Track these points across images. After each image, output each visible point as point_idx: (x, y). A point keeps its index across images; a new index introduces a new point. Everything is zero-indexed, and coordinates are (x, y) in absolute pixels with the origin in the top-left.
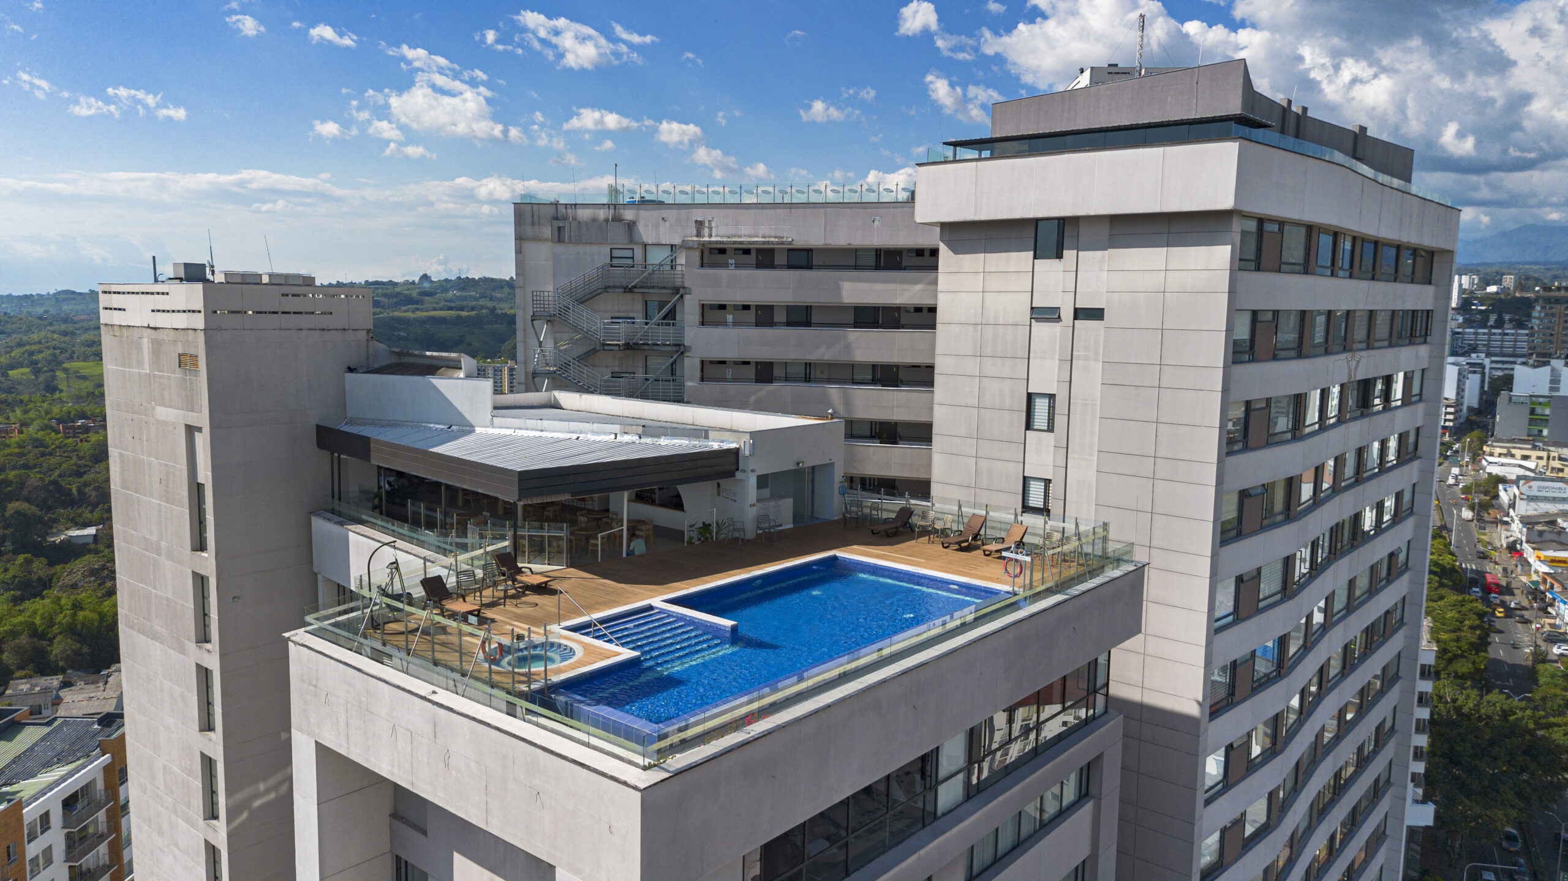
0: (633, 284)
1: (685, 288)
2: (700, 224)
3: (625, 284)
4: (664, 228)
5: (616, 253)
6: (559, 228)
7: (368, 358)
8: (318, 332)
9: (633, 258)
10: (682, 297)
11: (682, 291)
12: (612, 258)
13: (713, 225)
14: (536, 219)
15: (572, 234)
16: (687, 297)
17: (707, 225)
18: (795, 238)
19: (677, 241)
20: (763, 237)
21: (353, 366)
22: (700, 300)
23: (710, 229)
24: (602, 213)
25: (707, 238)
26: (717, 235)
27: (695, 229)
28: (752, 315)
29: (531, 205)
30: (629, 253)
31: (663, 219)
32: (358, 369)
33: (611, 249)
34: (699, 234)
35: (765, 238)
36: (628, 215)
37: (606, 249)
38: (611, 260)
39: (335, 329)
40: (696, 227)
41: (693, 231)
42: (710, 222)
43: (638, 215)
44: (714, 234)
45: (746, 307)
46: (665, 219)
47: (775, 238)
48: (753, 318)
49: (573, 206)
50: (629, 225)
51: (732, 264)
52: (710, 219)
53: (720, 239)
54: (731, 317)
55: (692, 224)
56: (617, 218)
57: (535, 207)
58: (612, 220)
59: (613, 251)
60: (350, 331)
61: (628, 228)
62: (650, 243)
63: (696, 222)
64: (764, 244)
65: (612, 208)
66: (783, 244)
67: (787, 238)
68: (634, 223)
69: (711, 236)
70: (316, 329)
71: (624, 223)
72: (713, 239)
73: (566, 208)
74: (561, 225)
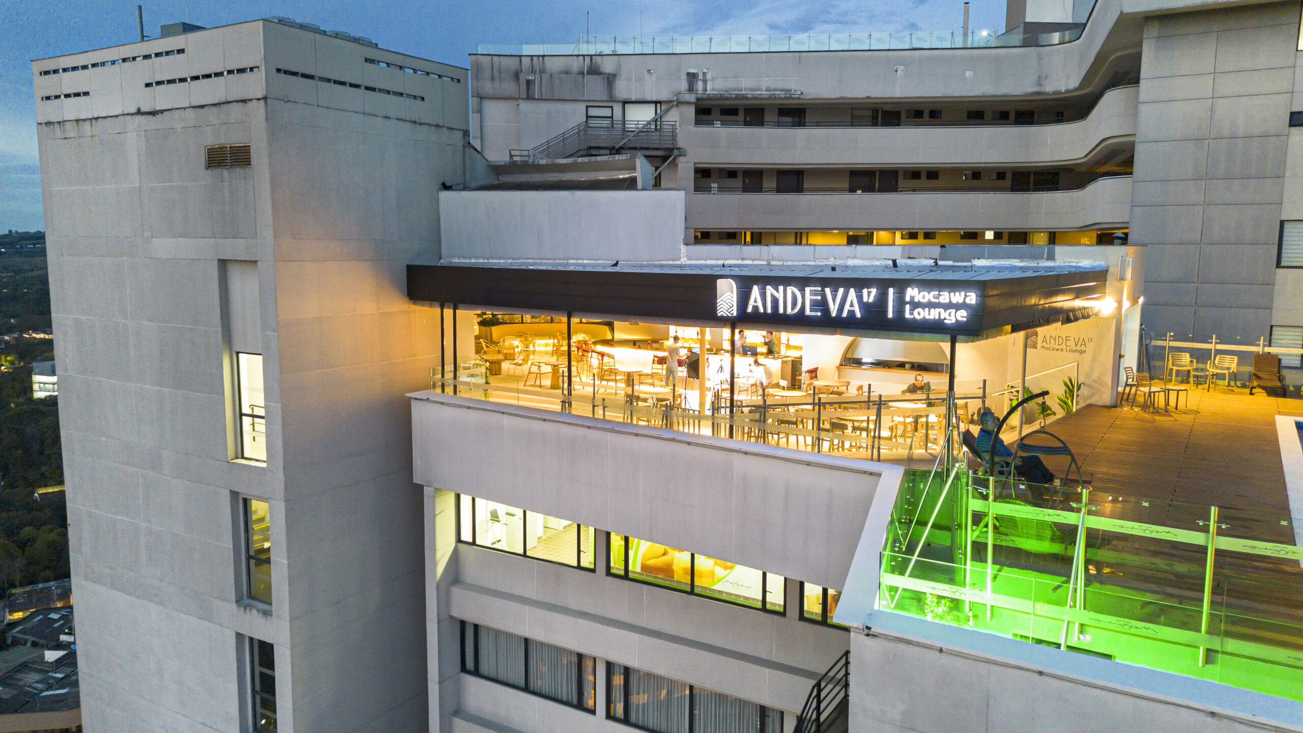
0: (621, 144)
1: (678, 149)
2: (692, 77)
3: (609, 145)
4: (650, 81)
5: (593, 112)
6: (529, 83)
7: (464, 173)
8: (408, 124)
9: (612, 117)
10: (675, 160)
11: (675, 153)
12: (587, 117)
13: (709, 77)
14: (496, 74)
15: (544, 89)
16: (681, 160)
17: (701, 77)
18: (805, 91)
19: (664, 96)
20: (766, 90)
21: (448, 184)
22: (695, 163)
23: (705, 81)
24: (575, 65)
25: (701, 92)
26: (713, 90)
27: (686, 82)
28: (738, 182)
29: (490, 57)
30: (607, 112)
31: (649, 71)
32: (453, 188)
33: (587, 107)
34: (691, 89)
35: (770, 91)
36: (608, 66)
37: (581, 107)
38: (587, 119)
39: (428, 124)
40: (688, 80)
41: (684, 85)
42: (704, 74)
43: (619, 66)
44: (709, 88)
45: (732, 174)
46: (652, 71)
47: (782, 90)
48: (740, 185)
49: (541, 58)
50: (608, 78)
51: (718, 124)
52: (705, 71)
53: (716, 93)
54: (716, 185)
55: (684, 77)
56: (594, 71)
57: (495, 58)
58: (588, 73)
59: (590, 109)
60: (445, 128)
61: (606, 81)
62: (633, 99)
63: (688, 74)
64: (769, 98)
65: (588, 59)
66: (791, 98)
67: (795, 91)
68: (614, 76)
69: (706, 90)
70: (406, 121)
71: (602, 76)
72: (708, 92)
73: (532, 60)
74: (530, 78)
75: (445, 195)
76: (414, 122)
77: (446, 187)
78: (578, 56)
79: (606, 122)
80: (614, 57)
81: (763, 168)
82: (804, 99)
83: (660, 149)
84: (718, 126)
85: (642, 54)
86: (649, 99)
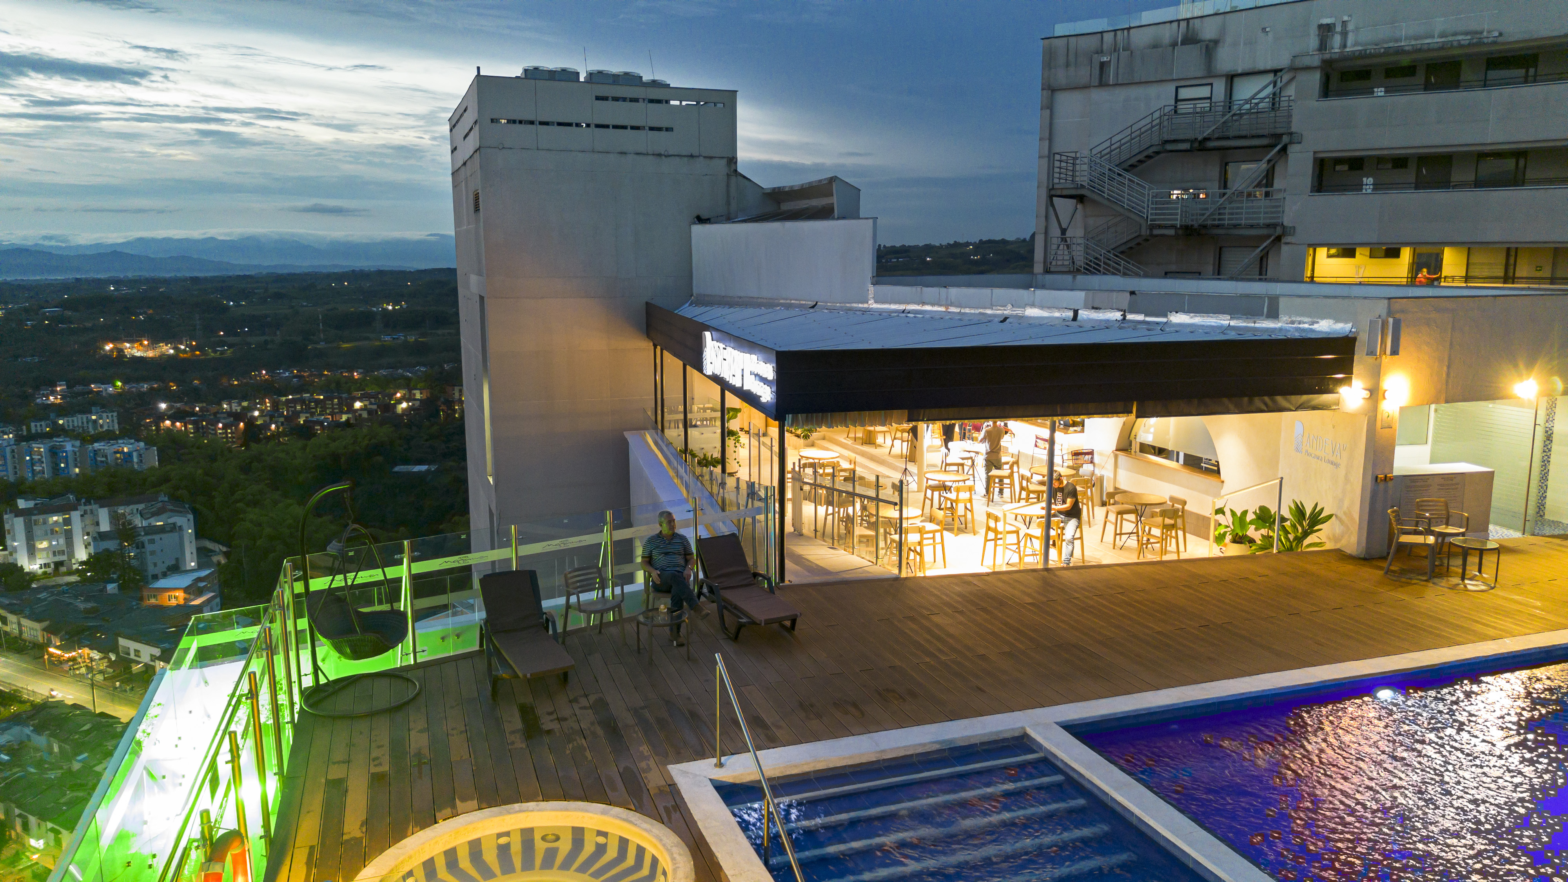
0: (1209, 134)
1: (1291, 134)
2: (1325, 30)
3: (1191, 136)
4: (1265, 42)
5: (1184, 93)
6: (1103, 65)
7: (728, 203)
8: (651, 157)
9: (1210, 98)
10: (1284, 149)
11: (1285, 139)
12: (1177, 100)
13: (1351, 27)
14: (1072, 58)
15: (1121, 71)
16: (1293, 149)
17: (1338, 29)
19: (1283, 61)
20: (1441, 36)
21: (704, 216)
22: (1315, 153)
23: (1344, 34)
24: (1167, 34)
25: (1337, 51)
26: (1356, 44)
27: (1317, 38)
28: (1410, 175)
29: (1066, 39)
30: (1204, 92)
31: (1264, 29)
32: (712, 220)
33: (1177, 88)
34: (1323, 46)
35: (1446, 37)
36: (1208, 31)
37: (1171, 87)
38: (1176, 103)
39: (678, 156)
40: (1319, 35)
41: (1313, 42)
42: (1344, 23)
43: (1223, 30)
44: (1349, 43)
45: (1400, 162)
46: (1267, 30)
47: (1467, 34)
48: (1412, 178)
49: (1126, 32)
50: (1207, 47)
51: (1380, 92)
52: (1346, 18)
53: (1360, 48)
54: (1370, 180)
55: (1313, 31)
56: (1190, 39)
57: (1072, 40)
58: (1183, 43)
59: (1181, 91)
60: (701, 158)
61: (1204, 51)
62: (1240, 71)
63: (1321, 26)
64: (1442, 48)
65: (1183, 25)
66: (1480, 43)
67: (1489, 32)
68: (1216, 42)
69: (1345, 46)
70: (648, 154)
71: (1199, 45)
72: (1348, 50)
73: (1115, 35)
74: (1105, 59)
75: (698, 230)
76: (660, 155)
77: (700, 220)
78: (1171, 22)
79: (1206, 104)
80: (1217, 17)
81: (1454, 152)
82: (1503, 44)
83: (1263, 136)
84: (1380, 94)
85: (1256, 8)
86: (1261, 66)
